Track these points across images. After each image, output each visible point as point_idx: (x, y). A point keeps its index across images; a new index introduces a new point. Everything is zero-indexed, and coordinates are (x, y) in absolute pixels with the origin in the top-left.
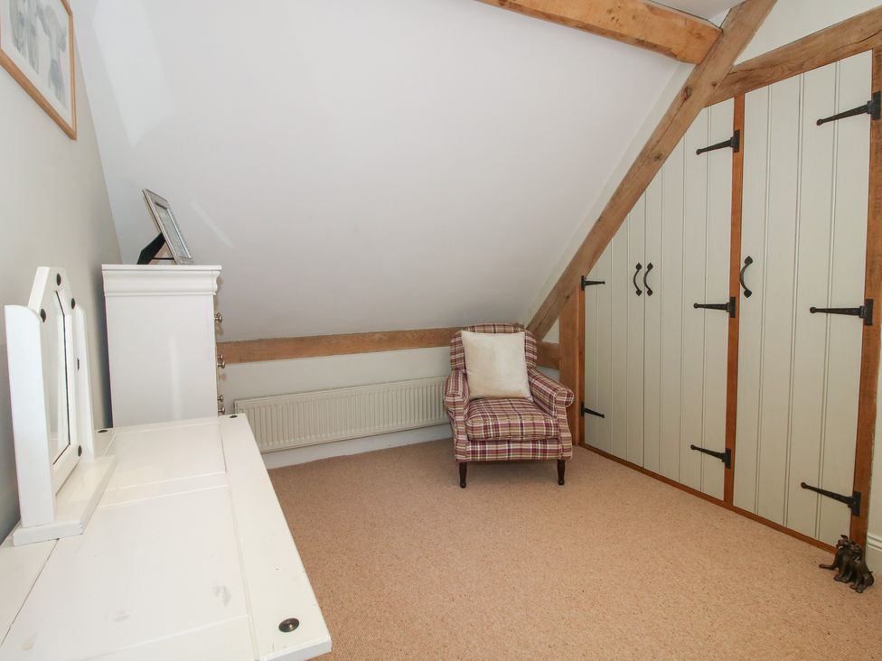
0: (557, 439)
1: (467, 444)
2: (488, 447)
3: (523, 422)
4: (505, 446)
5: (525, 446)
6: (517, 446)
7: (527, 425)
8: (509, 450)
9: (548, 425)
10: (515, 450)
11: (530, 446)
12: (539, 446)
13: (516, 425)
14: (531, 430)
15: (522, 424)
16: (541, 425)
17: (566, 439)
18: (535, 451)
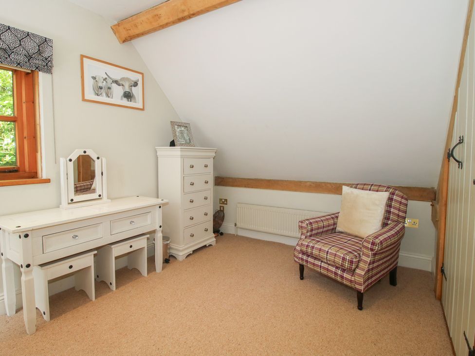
0: (352, 272)
1: (299, 253)
2: (310, 259)
3: (329, 251)
4: (318, 263)
5: (330, 268)
6: (326, 266)
7: (331, 254)
8: (321, 266)
9: (344, 259)
10: (324, 268)
11: (333, 269)
12: (339, 272)
13: (324, 251)
14: (332, 258)
15: (328, 252)
16: (340, 257)
17: (359, 275)
18: (336, 274)
